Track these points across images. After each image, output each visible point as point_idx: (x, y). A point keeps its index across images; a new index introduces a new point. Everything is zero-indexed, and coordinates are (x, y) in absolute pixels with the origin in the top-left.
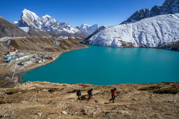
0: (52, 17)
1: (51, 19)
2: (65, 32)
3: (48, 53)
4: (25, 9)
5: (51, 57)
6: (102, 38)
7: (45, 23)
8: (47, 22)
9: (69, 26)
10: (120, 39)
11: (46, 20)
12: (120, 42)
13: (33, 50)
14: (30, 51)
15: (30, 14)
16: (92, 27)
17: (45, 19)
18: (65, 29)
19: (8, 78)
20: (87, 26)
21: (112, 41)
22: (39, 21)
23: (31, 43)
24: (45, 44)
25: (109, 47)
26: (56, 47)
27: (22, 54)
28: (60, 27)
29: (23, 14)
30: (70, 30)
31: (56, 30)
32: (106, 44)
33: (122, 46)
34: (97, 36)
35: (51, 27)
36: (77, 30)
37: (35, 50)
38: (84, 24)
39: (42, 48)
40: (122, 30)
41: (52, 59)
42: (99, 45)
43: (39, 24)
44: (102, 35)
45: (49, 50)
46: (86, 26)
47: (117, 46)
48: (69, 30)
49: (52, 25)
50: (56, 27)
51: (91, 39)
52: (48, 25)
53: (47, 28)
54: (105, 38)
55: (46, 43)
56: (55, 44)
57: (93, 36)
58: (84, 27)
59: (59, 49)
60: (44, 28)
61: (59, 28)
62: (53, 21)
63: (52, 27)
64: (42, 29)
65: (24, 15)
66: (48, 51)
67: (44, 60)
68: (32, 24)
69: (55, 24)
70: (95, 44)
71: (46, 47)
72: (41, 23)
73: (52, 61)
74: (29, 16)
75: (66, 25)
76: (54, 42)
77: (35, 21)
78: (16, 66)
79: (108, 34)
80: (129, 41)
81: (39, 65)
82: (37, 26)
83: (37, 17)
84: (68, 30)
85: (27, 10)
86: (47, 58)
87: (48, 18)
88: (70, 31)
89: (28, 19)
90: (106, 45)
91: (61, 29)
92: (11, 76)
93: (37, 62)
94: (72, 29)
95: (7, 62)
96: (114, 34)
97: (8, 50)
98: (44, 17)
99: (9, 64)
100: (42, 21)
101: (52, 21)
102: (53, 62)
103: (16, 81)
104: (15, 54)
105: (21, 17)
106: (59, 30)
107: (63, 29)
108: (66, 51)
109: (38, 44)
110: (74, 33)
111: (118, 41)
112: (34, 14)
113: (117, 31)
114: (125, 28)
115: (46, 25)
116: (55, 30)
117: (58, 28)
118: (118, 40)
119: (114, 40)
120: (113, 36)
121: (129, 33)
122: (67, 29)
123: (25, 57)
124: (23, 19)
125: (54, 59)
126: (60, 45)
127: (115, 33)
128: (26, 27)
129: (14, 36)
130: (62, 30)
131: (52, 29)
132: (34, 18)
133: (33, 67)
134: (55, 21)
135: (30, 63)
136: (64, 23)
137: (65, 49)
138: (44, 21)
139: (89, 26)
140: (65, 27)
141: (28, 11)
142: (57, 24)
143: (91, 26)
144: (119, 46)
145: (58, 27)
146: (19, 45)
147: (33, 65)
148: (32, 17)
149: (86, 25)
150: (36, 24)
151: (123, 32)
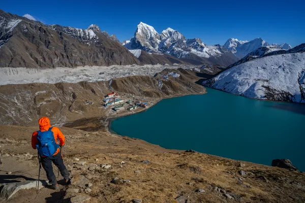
0: (176, 31)
1: (174, 33)
2: (193, 55)
3: (144, 98)
4: (141, 23)
5: (144, 105)
6: (235, 78)
7: (165, 40)
8: (168, 39)
9: (203, 44)
10: (266, 84)
11: (166, 36)
12: (264, 89)
13: (130, 92)
14: (127, 94)
15: (146, 28)
16: (248, 45)
17: (166, 34)
18: (193, 51)
19: (102, 121)
20: (238, 43)
21: (250, 85)
22: (157, 38)
23: (130, 84)
24: (145, 86)
25: (241, 95)
26: (157, 91)
27: (118, 97)
28: (186, 46)
29: (137, 29)
30: (202, 51)
31: (179, 52)
32: (237, 89)
33: (265, 97)
34: (227, 73)
35: (172, 48)
36: (215, 51)
37: (132, 93)
38: (233, 39)
39: (140, 90)
40: (280, 67)
41: (145, 107)
42: (226, 90)
43: (156, 42)
44: (238, 73)
45: (148, 94)
46: (236, 42)
47: (256, 96)
48: (200, 52)
49: (173, 44)
50: (179, 47)
51: (216, 79)
52: (168, 44)
53: (166, 49)
54: (240, 78)
55: (146, 84)
56: (157, 85)
57: (222, 74)
58: (231, 45)
59: (160, 93)
60: (162, 48)
61: (185, 49)
62: (177, 38)
63: (174, 47)
64: (159, 50)
65: (138, 31)
66: (146, 96)
67: (136, 108)
68: (148, 43)
69: (179, 42)
70: (220, 88)
71: (145, 90)
72: (159, 41)
73: (144, 109)
74: (145, 31)
75: (197, 43)
76: (157, 83)
77: (151, 39)
78: (111, 111)
79: (248, 72)
80: (285, 89)
81: (129, 113)
82: (153, 46)
83: (155, 32)
84: (198, 52)
85: (143, 24)
86: (140, 105)
87: (170, 33)
88: (202, 53)
89: (143, 35)
90: (237, 92)
91: (187, 51)
92: (104, 121)
93: (128, 109)
94: (205, 49)
95: (104, 105)
96: (259, 74)
97: (108, 92)
98: (164, 31)
99: (105, 108)
100: (161, 39)
101: (175, 37)
102: (144, 111)
103: (106, 125)
104: (113, 96)
105: (135, 34)
106: (184, 52)
107: (190, 50)
108: (167, 96)
109: (137, 85)
110: (207, 56)
111: (261, 88)
112: (151, 28)
113: (268, 68)
114: (288, 63)
115: (165, 44)
116: (177, 51)
117: (182, 49)
118: (262, 86)
119: (254, 85)
120: (255, 77)
121: (292, 73)
122: (198, 50)
123: (121, 101)
124: (137, 37)
125: (147, 107)
126: (163, 88)
127: (261, 71)
128: (138, 50)
129: (122, 63)
130: (188, 53)
131: (173, 50)
132: (151, 34)
133: (123, 114)
134: (180, 37)
135: (122, 108)
136: (194, 40)
137: (168, 94)
138: (164, 38)
139: (242, 42)
140: (195, 48)
141: (145, 25)
142: (182, 41)
143: (246, 42)
144: (259, 97)
145: (183, 46)
146: (118, 86)
147: (124, 112)
148: (149, 33)
149: (237, 40)
150: (152, 43)
151: (280, 70)
